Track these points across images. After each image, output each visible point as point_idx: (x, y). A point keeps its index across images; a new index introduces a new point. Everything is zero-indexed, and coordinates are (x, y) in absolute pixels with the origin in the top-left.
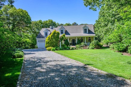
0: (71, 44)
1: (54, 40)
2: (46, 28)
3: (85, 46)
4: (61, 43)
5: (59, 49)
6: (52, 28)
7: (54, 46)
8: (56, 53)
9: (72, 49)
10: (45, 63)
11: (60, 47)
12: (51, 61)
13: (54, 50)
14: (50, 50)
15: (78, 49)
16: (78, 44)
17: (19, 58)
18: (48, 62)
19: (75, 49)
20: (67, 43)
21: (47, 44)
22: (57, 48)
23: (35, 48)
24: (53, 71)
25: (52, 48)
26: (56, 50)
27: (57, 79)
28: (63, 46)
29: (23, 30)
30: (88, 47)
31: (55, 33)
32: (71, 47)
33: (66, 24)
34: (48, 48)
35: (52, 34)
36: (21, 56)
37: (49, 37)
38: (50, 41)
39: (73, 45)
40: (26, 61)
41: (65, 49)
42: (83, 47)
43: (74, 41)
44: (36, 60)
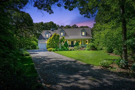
0: (70, 46)
1: (55, 42)
2: (47, 30)
3: (82, 47)
4: (61, 45)
5: (59, 50)
6: (53, 31)
7: (54, 48)
8: (56, 54)
9: (70, 50)
10: (48, 59)
11: (60, 48)
12: (52, 58)
13: (55, 51)
14: (50, 51)
15: (75, 50)
16: (76, 46)
17: (27, 56)
18: (50, 59)
19: (73, 50)
20: (66, 45)
21: (48, 45)
22: (57, 49)
23: (36, 49)
24: (54, 63)
25: (53, 49)
26: (56, 51)
27: (56, 66)
28: (62, 47)
29: (25, 32)
30: (84, 49)
31: (55, 36)
32: (70, 48)
33: (67, 26)
34: (49, 49)
35: (52, 37)
36: (28, 55)
37: (50, 39)
38: (51, 43)
39: (72, 47)
40: (33, 58)
41: (65, 50)
42: (80, 48)
43: (72, 42)
44: (40, 57)
